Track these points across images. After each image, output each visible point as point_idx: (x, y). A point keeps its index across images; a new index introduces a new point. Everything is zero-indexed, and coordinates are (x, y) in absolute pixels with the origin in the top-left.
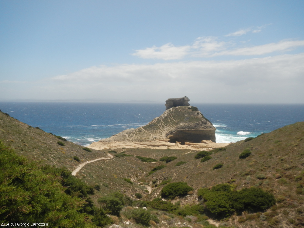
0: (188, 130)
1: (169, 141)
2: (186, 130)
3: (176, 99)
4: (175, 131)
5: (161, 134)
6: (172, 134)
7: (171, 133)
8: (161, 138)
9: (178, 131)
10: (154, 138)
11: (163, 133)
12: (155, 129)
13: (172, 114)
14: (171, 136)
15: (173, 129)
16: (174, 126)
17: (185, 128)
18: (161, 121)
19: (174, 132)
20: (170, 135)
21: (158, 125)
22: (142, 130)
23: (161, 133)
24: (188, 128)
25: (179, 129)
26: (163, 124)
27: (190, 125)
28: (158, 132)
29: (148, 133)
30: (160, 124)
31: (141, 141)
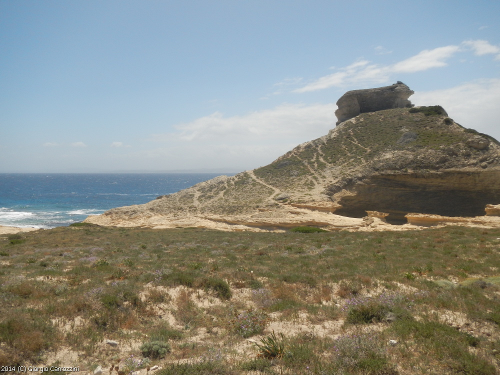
0: (414, 176)
1: (338, 212)
2: (406, 175)
3: (366, 91)
4: (364, 177)
5: (309, 188)
6: (351, 190)
7: (349, 184)
8: (307, 198)
9: (374, 178)
10: (281, 199)
11: (316, 186)
12: (292, 176)
13: (353, 131)
14: (348, 193)
15: (358, 170)
16: (361, 163)
17: (401, 167)
18: (316, 151)
19: (359, 182)
20: (344, 190)
21: (305, 162)
22: (250, 180)
23: (311, 186)
24: (414, 169)
25: (377, 170)
26: (321, 160)
27: (422, 155)
28: (303, 182)
29: (265, 187)
30: (313, 160)
31: (232, 210)
